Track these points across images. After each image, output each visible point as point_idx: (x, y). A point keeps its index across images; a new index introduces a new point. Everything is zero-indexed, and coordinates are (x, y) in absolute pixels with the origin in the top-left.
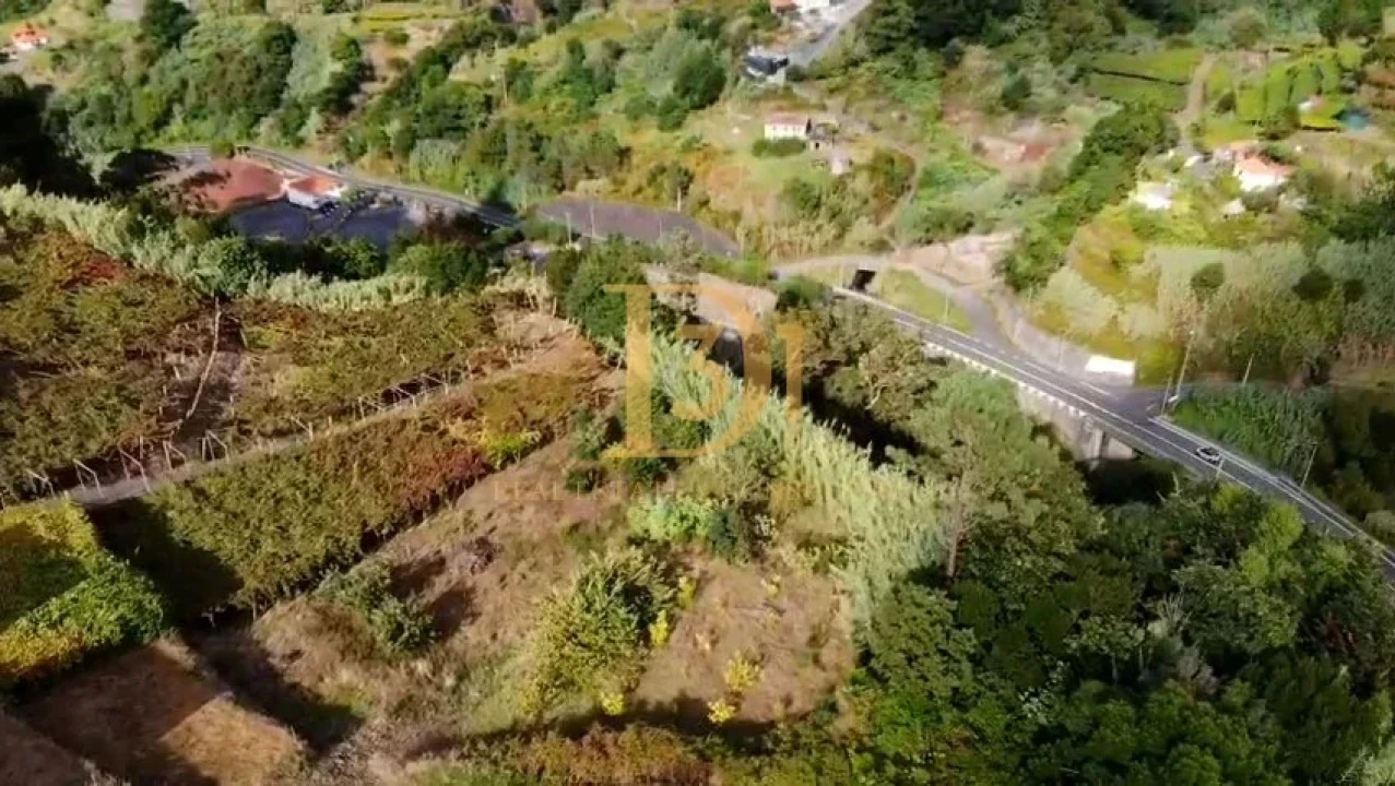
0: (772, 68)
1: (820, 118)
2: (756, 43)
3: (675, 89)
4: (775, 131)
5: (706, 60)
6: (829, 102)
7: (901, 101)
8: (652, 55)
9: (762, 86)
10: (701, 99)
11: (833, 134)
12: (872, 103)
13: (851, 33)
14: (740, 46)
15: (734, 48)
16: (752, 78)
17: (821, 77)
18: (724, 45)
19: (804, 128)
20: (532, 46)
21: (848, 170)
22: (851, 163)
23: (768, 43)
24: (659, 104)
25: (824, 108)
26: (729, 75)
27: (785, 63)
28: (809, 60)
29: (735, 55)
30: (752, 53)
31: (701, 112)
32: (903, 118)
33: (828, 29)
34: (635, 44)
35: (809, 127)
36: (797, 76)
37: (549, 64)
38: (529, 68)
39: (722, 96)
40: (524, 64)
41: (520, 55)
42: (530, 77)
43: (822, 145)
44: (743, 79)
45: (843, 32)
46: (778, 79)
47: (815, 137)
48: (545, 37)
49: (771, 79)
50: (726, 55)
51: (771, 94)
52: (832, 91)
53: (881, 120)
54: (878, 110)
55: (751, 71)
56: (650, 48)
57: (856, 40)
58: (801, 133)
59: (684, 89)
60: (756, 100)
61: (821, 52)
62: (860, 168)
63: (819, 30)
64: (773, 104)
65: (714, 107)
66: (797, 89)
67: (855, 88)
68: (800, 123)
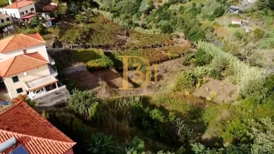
0: (235, 10)
1: (244, 21)
2: (233, 5)
3: (214, 13)
4: (234, 22)
5: (221, 8)
6: (247, 18)
7: (263, 20)
8: (210, 6)
9: (233, 13)
10: (219, 15)
11: (247, 24)
12: (256, 19)
13: (254, 4)
14: (229, 5)
15: (228, 5)
16: (230, 12)
17: (246, 13)
18: (226, 5)
19: (241, 22)
20: (186, 4)
21: (250, 31)
22: (250, 30)
23: (235, 5)
24: (210, 16)
25: (246, 19)
26: (226, 11)
27: (238, 9)
28: (244, 9)
29: (228, 7)
30: (231, 7)
31: (218, 18)
32: (263, 23)
33: (249, 3)
34: (206, 5)
35: (242, 22)
36: (241, 12)
37: (188, 7)
38: (184, 8)
39: (223, 15)
40: (183, 7)
41: (183, 5)
42: (184, 9)
43: (244, 26)
44: (229, 12)
45: (252, 4)
46: (237, 12)
47: (243, 24)
48: (188, 2)
49: (235, 12)
50: (226, 7)
51: (235, 15)
52: (248, 16)
53: (258, 23)
54: (258, 21)
55: (231, 10)
56: (209, 5)
57: (255, 6)
58: (240, 23)
59: (215, 13)
60: (231, 16)
61: (247, 8)
62: (252, 31)
63: (247, 3)
64: (235, 17)
65: (222, 17)
66: (240, 15)
67: (253, 16)
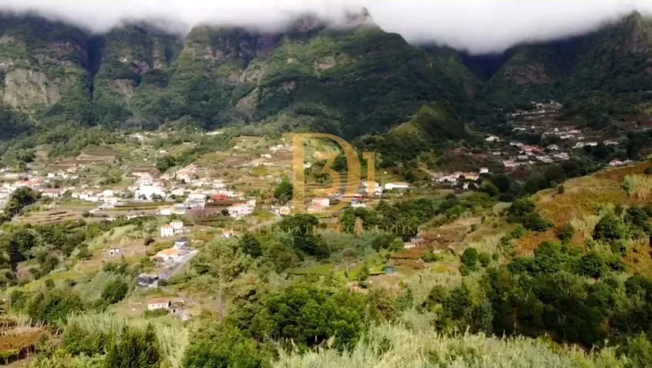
0: (151, 281)
1: (175, 300)
2: (143, 272)
3: (102, 296)
4: (152, 307)
5: (118, 282)
6: (179, 293)
7: (213, 292)
8: (90, 283)
9: (147, 289)
10: (116, 298)
11: (182, 306)
12: (199, 294)
13: (189, 265)
14: (135, 273)
15: (132, 275)
16: (141, 286)
17: (175, 284)
18: (127, 274)
19: (167, 304)
20: (26, 286)
21: (190, 318)
22: (191, 316)
23: (149, 271)
24: (93, 304)
25: (177, 296)
26: (130, 286)
27: (157, 278)
28: (170, 277)
29: (133, 277)
30: (141, 276)
31: (116, 304)
32: (214, 299)
33: (178, 264)
34: (82, 280)
35: (170, 304)
36: (164, 283)
37: (34, 292)
38: (24, 295)
39: (126, 296)
40: (22, 293)
41: (20, 289)
42: (24, 299)
43: (176, 310)
44: (137, 288)
45: (185, 265)
46: (155, 285)
47: (174, 307)
48: (34, 281)
49: (150, 286)
50: (129, 278)
51: (152, 291)
52: (180, 289)
53: (204, 300)
54: (204, 296)
55: (141, 283)
56: (90, 281)
57: (191, 268)
58: (166, 306)
59: (106, 295)
60: (144, 295)
61: (174, 274)
62: (196, 316)
63: (173, 265)
64: (152, 296)
65: (123, 301)
66: (163, 289)
67: (191, 288)
68: (166, 302)
